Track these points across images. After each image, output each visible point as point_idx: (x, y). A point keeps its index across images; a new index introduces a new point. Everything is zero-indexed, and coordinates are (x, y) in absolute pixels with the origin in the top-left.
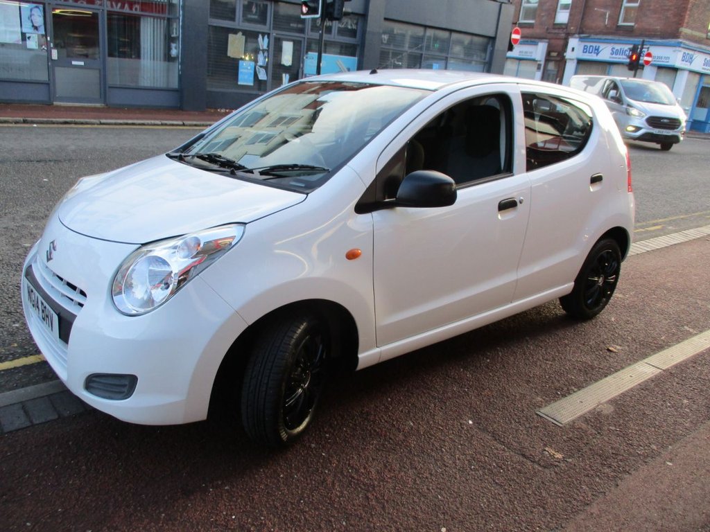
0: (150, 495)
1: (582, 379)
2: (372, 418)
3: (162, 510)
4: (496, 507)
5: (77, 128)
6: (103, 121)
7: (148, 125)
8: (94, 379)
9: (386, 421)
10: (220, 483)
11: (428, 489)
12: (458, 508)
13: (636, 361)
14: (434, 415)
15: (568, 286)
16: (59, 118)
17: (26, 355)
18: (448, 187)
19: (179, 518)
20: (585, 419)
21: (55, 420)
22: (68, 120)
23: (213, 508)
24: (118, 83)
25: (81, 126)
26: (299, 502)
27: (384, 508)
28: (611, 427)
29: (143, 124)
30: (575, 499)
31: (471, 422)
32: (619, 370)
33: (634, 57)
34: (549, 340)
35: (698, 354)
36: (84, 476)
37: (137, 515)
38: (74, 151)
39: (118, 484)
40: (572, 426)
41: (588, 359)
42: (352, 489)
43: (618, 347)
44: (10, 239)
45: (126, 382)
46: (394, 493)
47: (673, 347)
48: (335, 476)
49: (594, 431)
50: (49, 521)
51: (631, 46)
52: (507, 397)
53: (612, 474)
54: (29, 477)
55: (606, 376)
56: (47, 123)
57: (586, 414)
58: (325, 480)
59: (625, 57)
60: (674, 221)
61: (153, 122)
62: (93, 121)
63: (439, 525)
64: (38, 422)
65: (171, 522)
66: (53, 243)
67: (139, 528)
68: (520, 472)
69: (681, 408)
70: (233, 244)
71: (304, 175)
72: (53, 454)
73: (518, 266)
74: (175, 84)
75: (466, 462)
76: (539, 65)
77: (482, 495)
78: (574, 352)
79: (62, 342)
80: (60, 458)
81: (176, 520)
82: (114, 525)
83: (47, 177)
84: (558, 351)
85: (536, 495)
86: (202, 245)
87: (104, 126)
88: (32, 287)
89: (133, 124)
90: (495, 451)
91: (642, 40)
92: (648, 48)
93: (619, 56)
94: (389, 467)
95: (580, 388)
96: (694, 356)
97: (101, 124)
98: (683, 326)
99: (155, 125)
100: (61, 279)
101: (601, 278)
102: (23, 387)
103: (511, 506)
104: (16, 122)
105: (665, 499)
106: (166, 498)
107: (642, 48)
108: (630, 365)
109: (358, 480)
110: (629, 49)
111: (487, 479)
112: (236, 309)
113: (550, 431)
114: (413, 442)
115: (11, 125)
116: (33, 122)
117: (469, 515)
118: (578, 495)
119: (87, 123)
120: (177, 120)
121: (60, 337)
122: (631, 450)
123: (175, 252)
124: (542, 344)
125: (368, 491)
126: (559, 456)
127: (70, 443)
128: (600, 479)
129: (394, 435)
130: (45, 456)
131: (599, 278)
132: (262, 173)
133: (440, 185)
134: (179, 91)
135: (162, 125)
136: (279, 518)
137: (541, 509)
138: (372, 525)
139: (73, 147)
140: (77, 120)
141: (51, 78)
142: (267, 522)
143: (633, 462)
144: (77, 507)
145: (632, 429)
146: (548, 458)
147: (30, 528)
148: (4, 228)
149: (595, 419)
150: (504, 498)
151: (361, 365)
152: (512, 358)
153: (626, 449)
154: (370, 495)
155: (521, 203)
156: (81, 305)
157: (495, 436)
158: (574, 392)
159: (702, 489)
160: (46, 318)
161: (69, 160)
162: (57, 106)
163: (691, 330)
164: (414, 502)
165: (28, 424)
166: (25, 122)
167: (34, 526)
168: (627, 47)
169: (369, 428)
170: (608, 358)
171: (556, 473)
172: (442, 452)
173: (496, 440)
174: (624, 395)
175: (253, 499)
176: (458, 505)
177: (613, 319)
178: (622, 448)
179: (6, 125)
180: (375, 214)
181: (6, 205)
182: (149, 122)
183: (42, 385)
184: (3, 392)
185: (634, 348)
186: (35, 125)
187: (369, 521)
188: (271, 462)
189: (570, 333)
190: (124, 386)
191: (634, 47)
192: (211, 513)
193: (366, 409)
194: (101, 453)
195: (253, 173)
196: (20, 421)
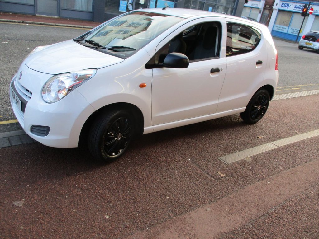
0: (54, 175)
1: (242, 147)
2: (148, 154)
3: (57, 180)
4: (191, 191)
5: (46, 27)
6: (57, 24)
7: (77, 27)
8: (34, 127)
9: (154, 156)
10: (82, 173)
11: (165, 183)
12: (175, 190)
13: (268, 142)
14: (175, 156)
15: (243, 109)
16: (38, 22)
17: (12, 119)
18: (186, 60)
19: (64, 184)
20: (238, 163)
21: (21, 145)
22: (42, 23)
23: (78, 182)
24: (65, 8)
25: (47, 26)
26: (112, 182)
27: (145, 188)
28: (248, 167)
29: (75, 27)
30: (225, 192)
31: (189, 160)
32: (259, 145)
33: (305, 10)
34: (232, 131)
35: (297, 142)
36: (29, 166)
37: (48, 182)
38: (42, 37)
39: (42, 170)
40: (232, 165)
41: (247, 140)
42: (134, 180)
43: (262, 136)
44: (10, 72)
45: (46, 129)
46: (151, 183)
47: (287, 139)
48: (128, 175)
49: (240, 167)
50: (13, 180)
51: (304, 5)
52: (208, 151)
53: (243, 184)
54: (7, 165)
55: (253, 147)
56: (33, 23)
57: (239, 161)
58: (124, 176)
59: (301, 10)
60: (306, 86)
61: (79, 26)
62: (53, 24)
63: (166, 196)
64: (13, 145)
65: (60, 185)
66: (21, 72)
67: (47, 186)
68: (205, 180)
69: (281, 162)
70: (91, 77)
71: (126, 51)
72: (18, 157)
73: (219, 98)
74: (90, 9)
75: (183, 174)
76: (261, 11)
77: (187, 186)
78: (242, 137)
79: (23, 112)
80: (21, 159)
81: (62, 184)
82: (38, 184)
83: (29, 47)
84: (235, 136)
85: (209, 188)
86: (78, 77)
87: (58, 27)
88: (13, 90)
89: (71, 27)
90: (197, 171)
91: (309, 2)
92: (312, 6)
93: (298, 9)
94: (151, 173)
95: (240, 150)
96: (295, 143)
97: (56, 25)
98: (294, 130)
99: (80, 27)
100: (24, 87)
101: (259, 106)
102: (9, 131)
103: (197, 192)
104: (19, 22)
105: (263, 195)
106: (60, 176)
107: (309, 6)
108: (265, 143)
109: (137, 177)
110: (303, 6)
111: (190, 181)
112: (90, 103)
113: (222, 166)
114: (163, 164)
115: (17, 24)
116: (26, 23)
117: (179, 193)
118: (226, 190)
119: (50, 25)
120: (90, 26)
121: (22, 110)
122: (254, 176)
123: (67, 79)
124: (229, 132)
125: (141, 181)
126: (223, 175)
127: (25, 154)
128: (237, 185)
129: (156, 161)
130: (15, 158)
131: (258, 106)
132: (109, 49)
133: (182, 59)
134: (92, 13)
135: (83, 28)
136: (103, 187)
137: (210, 194)
138: (139, 193)
139: (42, 35)
140: (46, 23)
141: (36, 3)
142: (98, 188)
143: (253, 180)
144: (25, 176)
145: (257, 168)
146: (218, 176)
147: (6, 182)
148: (9, 68)
149: (243, 164)
150: (195, 189)
151: (145, 132)
152: (214, 137)
153: (252, 175)
154: (141, 183)
155: (221, 70)
156: (30, 98)
157: (198, 166)
158: (237, 152)
159: (279, 193)
160: (17, 102)
161: (40, 41)
162: (37, 16)
163: (297, 132)
164: (158, 187)
165: (10, 145)
166: (23, 22)
167: (7, 182)
168: (302, 5)
169: (146, 158)
170: (256, 140)
171: (220, 181)
172: (175, 169)
173: (198, 167)
174: (258, 155)
175: (94, 180)
176: (176, 189)
177: (263, 125)
178: (250, 175)
179: (14, 23)
180: (154, 69)
181: (10, 58)
182: (78, 26)
183: (17, 131)
184: (1, 132)
185: (269, 137)
186: (27, 24)
187: (138, 192)
188: (104, 167)
189: (242, 129)
190: (45, 131)
191: (305, 5)
192: (77, 183)
193: (147, 151)
194: (37, 158)
195: (105, 49)
196: (6, 144)
